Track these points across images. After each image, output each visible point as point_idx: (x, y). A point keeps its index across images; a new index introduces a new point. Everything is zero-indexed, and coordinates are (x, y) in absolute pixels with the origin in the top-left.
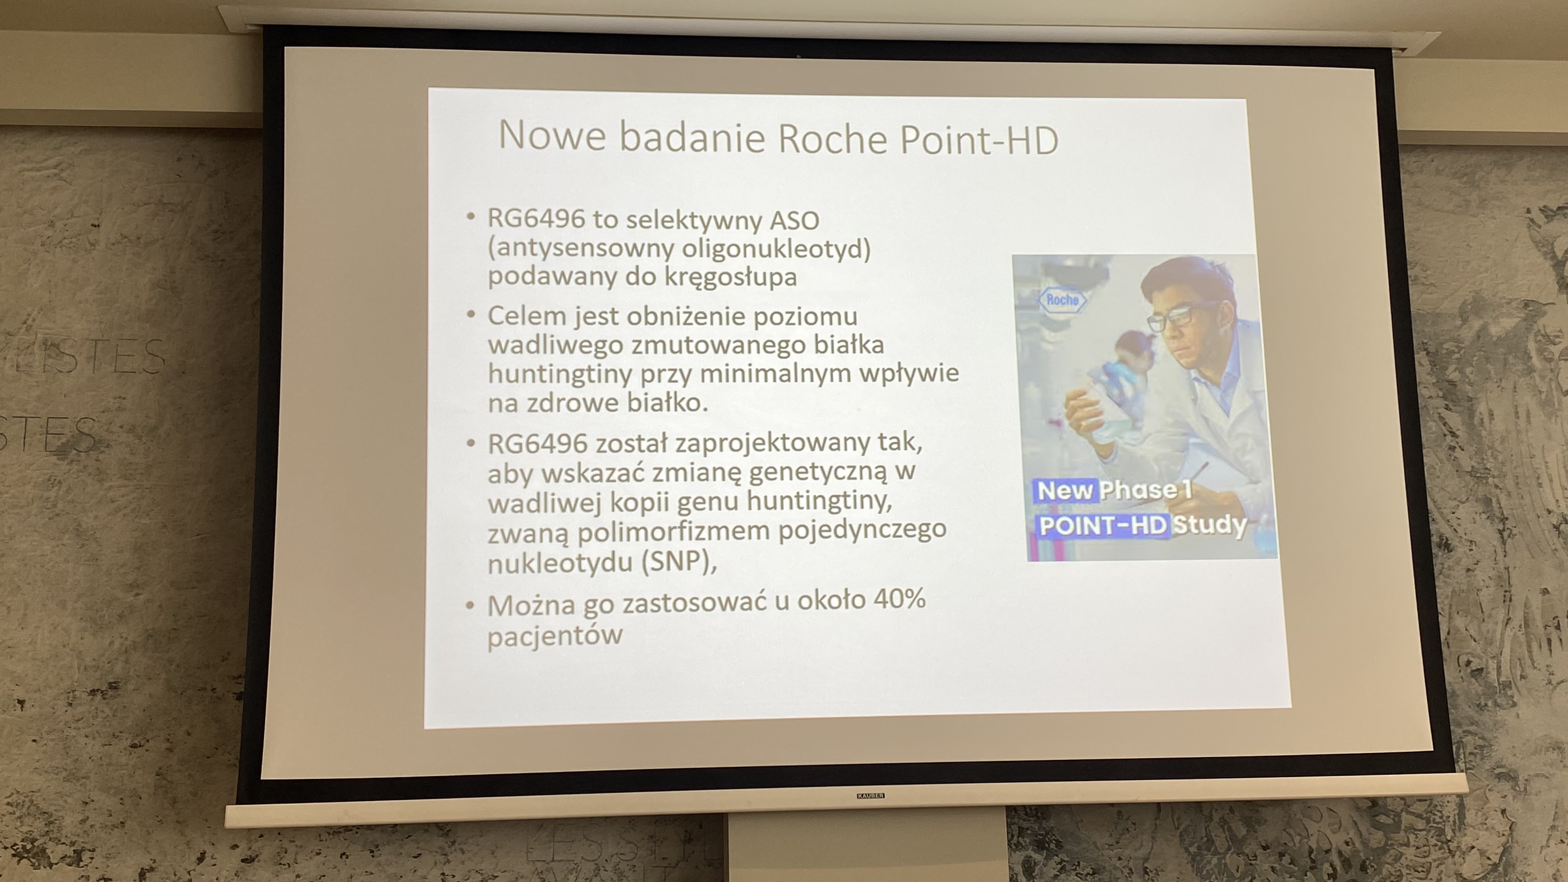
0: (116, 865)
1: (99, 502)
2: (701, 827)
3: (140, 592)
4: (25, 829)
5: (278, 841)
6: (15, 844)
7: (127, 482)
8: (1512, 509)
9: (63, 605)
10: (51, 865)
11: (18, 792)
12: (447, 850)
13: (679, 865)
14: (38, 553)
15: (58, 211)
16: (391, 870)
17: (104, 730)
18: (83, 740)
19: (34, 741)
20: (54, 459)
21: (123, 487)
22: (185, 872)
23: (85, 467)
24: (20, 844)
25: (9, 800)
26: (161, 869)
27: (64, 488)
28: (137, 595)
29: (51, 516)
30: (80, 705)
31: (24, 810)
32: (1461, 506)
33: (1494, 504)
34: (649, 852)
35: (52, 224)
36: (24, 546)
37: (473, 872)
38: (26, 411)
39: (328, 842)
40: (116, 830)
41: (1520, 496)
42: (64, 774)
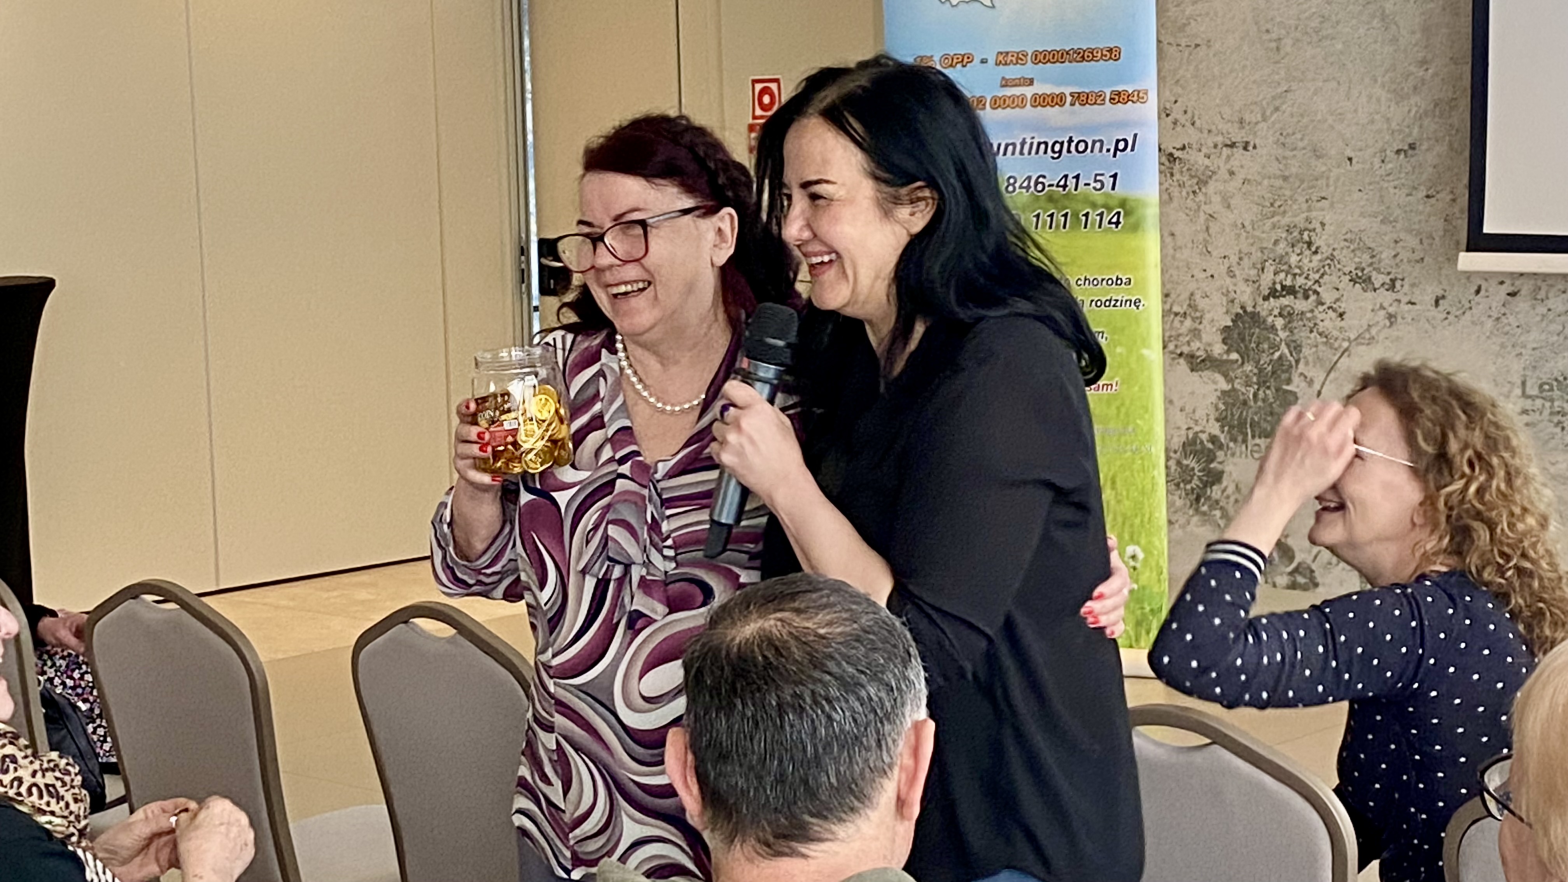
0: (1418, 292)
3: (1428, 67)
5: (1533, 283)
6: (1351, 272)
9: (1374, 79)
10: (1375, 290)
11: (1351, 231)
17: (1407, 182)
18: (1392, 191)
19: (1360, 190)
22: (1468, 301)
24: (1354, 272)
25: (1346, 237)
26: (1449, 297)
30: (1390, 162)
31: (1356, 245)
40: (1418, 264)
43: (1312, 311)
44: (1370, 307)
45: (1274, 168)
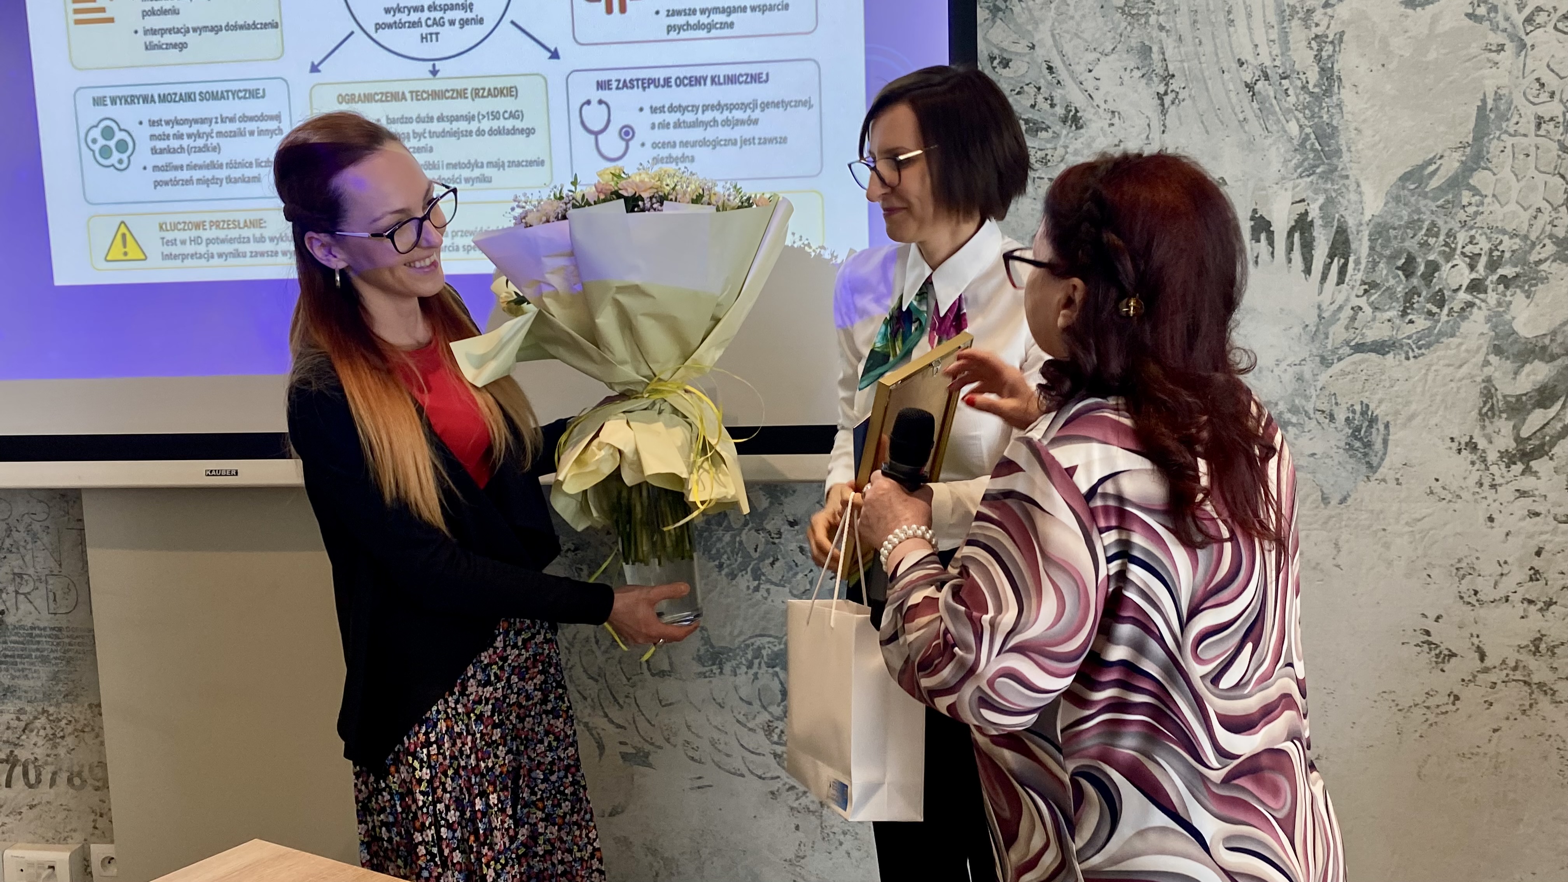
8: (1182, 61)
32: (1103, 59)
33: (1156, 56)
34: (62, 513)
41: (1197, 40)
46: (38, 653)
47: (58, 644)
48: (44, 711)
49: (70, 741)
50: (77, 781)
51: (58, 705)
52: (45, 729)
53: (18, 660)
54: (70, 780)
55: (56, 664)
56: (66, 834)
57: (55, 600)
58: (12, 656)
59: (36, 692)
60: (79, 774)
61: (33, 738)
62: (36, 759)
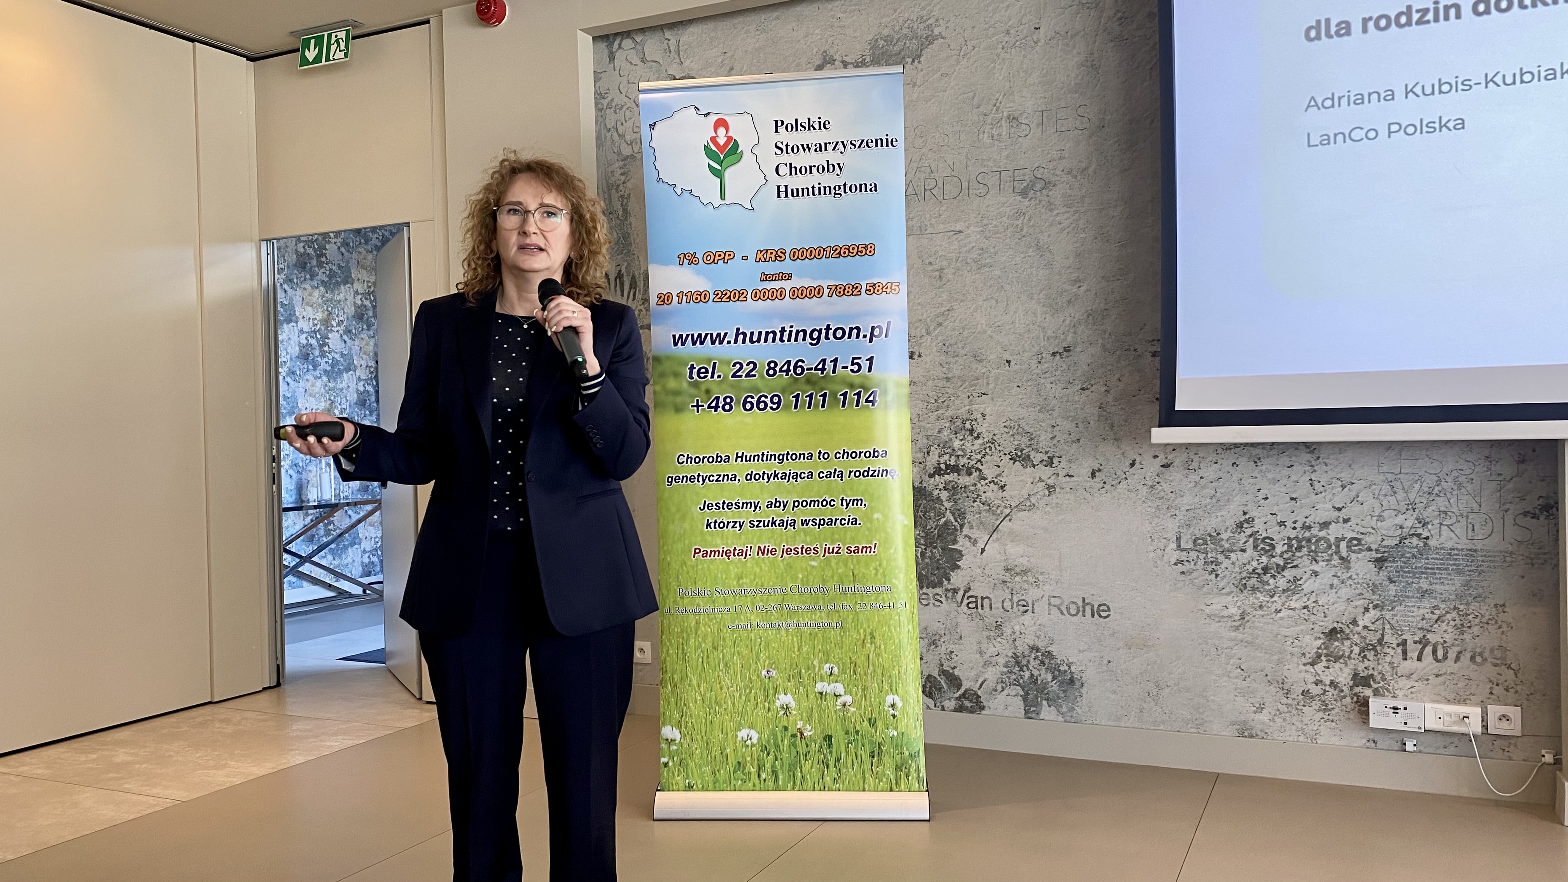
0: (1075, 467)
1: (1051, 225)
2: (1534, 451)
3: (1082, 284)
4: (1016, 443)
5: (1186, 454)
6: (1011, 452)
7: (1069, 210)
9: (1030, 297)
10: (1034, 466)
11: (1010, 419)
12: (1313, 463)
13: (1514, 479)
14: (1013, 262)
15: (1011, 23)
16: (1270, 476)
17: (1062, 378)
18: (1049, 386)
19: (1018, 386)
20: (1019, 198)
21: (1066, 212)
22: (1122, 473)
23: (1040, 201)
24: (1014, 452)
25: (1005, 424)
26: (1105, 470)
27: (1027, 218)
28: (1080, 287)
29: (1020, 237)
30: (1046, 362)
31: (1015, 431)
34: (1485, 469)
35: (1008, 32)
36: (1004, 258)
37: (1334, 480)
38: (999, 167)
39: (1223, 455)
40: (1074, 444)
42: (1039, 408)
43: (975, 485)
44: (1031, 480)
45: (938, 372)
46: (1455, 567)
47: (1472, 561)
48: (1455, 608)
49: (1476, 630)
50: (1479, 659)
51: (1468, 604)
52: (1455, 620)
53: (1437, 572)
54: (1473, 658)
55: (1469, 575)
56: (1465, 697)
57: (1473, 530)
58: (1431, 569)
59: (1450, 594)
60: (1481, 654)
61: (1444, 626)
62: (1445, 642)
